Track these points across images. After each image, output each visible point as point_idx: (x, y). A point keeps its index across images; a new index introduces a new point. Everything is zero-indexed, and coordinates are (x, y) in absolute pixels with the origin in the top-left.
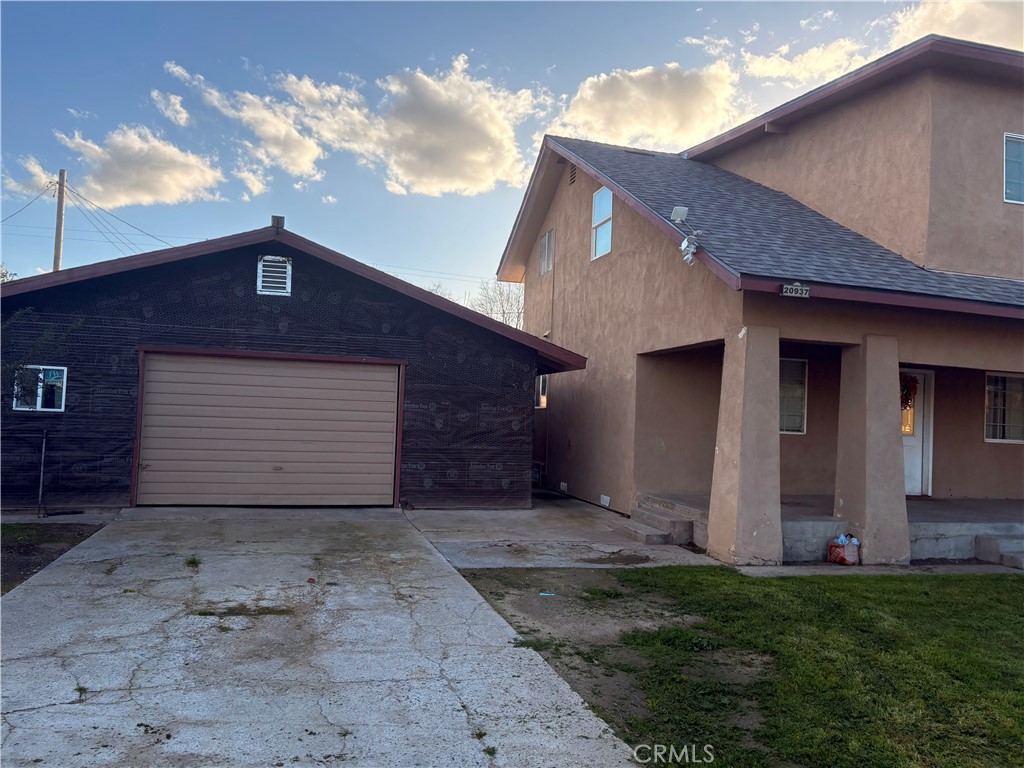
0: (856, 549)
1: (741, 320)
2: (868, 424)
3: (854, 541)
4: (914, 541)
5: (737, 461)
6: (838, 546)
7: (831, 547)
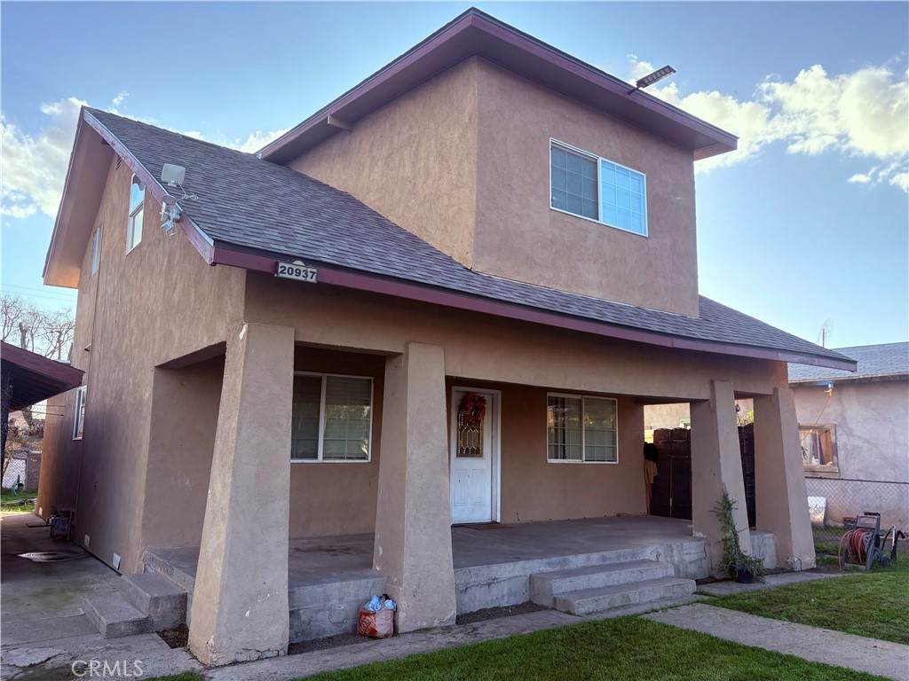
0: (390, 615)
1: (242, 315)
2: (409, 450)
3: (389, 604)
4: (462, 590)
5: (226, 512)
6: (368, 614)
7: (362, 614)
